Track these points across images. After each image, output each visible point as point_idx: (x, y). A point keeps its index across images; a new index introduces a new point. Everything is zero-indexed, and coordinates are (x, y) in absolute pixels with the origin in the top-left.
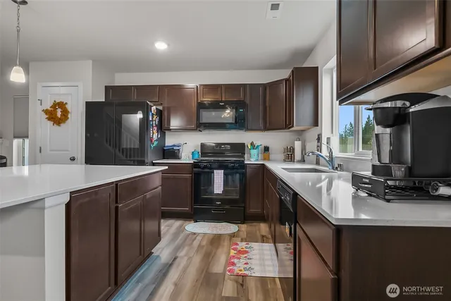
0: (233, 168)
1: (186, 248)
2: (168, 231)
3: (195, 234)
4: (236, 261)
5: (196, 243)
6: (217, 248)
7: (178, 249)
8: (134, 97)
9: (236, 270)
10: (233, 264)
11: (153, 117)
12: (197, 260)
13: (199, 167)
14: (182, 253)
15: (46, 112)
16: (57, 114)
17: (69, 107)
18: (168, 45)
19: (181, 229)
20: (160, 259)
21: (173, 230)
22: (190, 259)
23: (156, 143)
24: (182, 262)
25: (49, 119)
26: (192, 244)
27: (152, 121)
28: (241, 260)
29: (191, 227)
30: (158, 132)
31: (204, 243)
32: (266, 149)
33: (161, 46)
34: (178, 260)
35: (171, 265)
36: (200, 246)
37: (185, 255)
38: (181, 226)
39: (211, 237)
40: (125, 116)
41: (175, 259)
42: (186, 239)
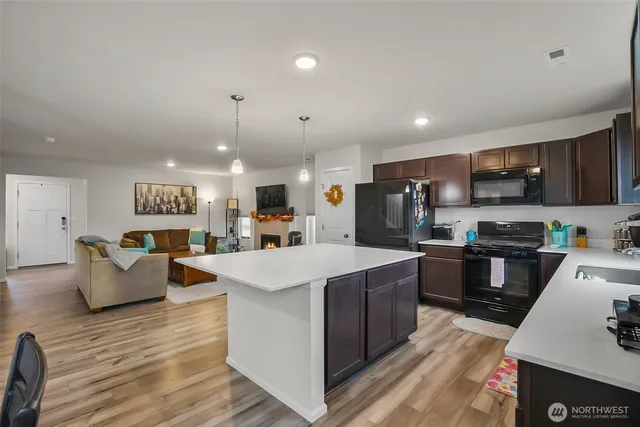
0: (518, 257)
1: (447, 344)
2: (432, 319)
3: (462, 330)
4: (503, 375)
5: (460, 342)
6: (486, 354)
7: (437, 343)
8: (400, 173)
9: (500, 385)
10: (499, 378)
11: (417, 195)
12: (455, 360)
13: (471, 252)
14: (440, 349)
15: (327, 194)
16: (334, 197)
17: (343, 189)
18: (429, 119)
19: (447, 322)
20: (415, 348)
21: (438, 320)
22: (448, 357)
23: (421, 223)
24: (436, 358)
25: (329, 200)
26: (454, 341)
27: (417, 199)
28: (511, 377)
29: (461, 321)
30: (424, 210)
31: (470, 344)
32: (581, 231)
33: (421, 122)
34: (432, 355)
35: (425, 357)
36: (464, 347)
37: (443, 352)
38: (449, 318)
39: (483, 338)
40: (389, 196)
41: (430, 353)
42: (449, 335)
